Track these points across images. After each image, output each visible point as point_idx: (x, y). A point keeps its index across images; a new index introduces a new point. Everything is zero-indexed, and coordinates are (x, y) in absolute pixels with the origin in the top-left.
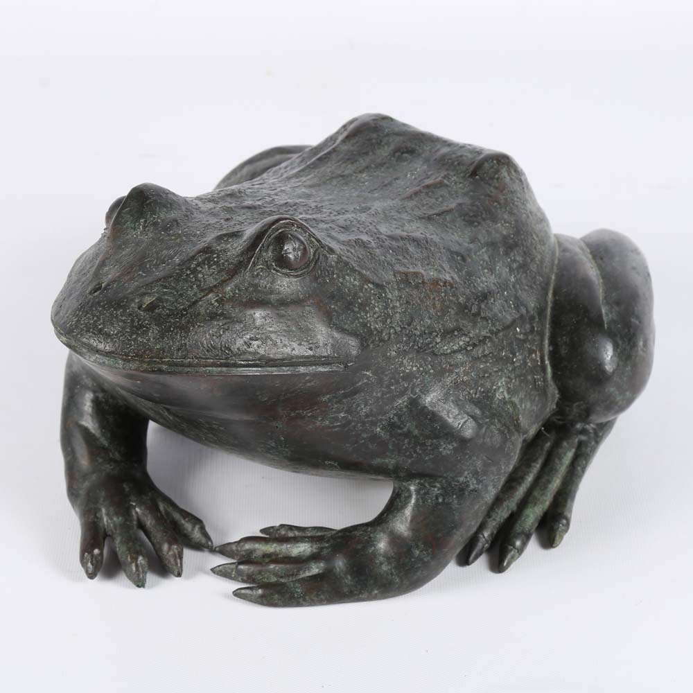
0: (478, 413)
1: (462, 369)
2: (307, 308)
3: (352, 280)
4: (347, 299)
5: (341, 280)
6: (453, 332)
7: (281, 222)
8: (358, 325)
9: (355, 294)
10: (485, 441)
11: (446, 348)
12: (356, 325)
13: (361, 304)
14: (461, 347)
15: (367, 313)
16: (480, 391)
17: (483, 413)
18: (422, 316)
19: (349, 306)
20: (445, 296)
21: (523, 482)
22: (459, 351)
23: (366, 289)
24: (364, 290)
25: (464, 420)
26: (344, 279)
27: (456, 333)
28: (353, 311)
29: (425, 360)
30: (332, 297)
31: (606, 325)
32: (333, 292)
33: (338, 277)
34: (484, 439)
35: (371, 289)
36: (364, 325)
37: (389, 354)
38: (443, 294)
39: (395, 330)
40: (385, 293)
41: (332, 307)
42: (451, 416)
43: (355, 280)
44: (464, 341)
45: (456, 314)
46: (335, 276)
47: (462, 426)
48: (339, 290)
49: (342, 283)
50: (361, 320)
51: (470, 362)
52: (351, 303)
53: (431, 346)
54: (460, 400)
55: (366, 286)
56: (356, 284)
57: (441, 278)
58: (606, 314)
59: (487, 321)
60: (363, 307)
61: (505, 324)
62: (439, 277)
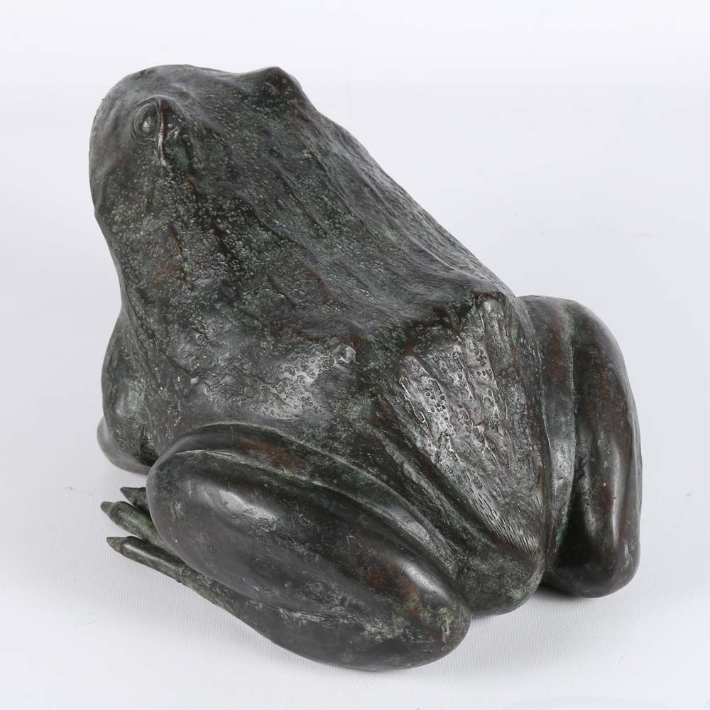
2: (115, 154)
3: (146, 184)
4: (128, 182)
5: (143, 174)
8: (112, 199)
9: (134, 189)
12: (112, 197)
13: (127, 196)
15: (124, 203)
18: (146, 263)
19: (123, 186)
20: (170, 283)
23: (142, 198)
24: (140, 196)
26: (145, 176)
28: (121, 191)
30: (127, 170)
31: (179, 454)
32: (131, 169)
33: (144, 171)
35: (143, 202)
36: (113, 204)
38: (170, 280)
40: (145, 216)
41: (120, 173)
43: (147, 186)
45: (160, 299)
46: (144, 167)
48: (133, 174)
49: (140, 175)
50: (116, 200)
52: (126, 187)
55: (144, 197)
56: (143, 188)
57: (183, 274)
58: (192, 455)
59: (167, 336)
60: (127, 198)
61: (175, 359)
62: (183, 272)
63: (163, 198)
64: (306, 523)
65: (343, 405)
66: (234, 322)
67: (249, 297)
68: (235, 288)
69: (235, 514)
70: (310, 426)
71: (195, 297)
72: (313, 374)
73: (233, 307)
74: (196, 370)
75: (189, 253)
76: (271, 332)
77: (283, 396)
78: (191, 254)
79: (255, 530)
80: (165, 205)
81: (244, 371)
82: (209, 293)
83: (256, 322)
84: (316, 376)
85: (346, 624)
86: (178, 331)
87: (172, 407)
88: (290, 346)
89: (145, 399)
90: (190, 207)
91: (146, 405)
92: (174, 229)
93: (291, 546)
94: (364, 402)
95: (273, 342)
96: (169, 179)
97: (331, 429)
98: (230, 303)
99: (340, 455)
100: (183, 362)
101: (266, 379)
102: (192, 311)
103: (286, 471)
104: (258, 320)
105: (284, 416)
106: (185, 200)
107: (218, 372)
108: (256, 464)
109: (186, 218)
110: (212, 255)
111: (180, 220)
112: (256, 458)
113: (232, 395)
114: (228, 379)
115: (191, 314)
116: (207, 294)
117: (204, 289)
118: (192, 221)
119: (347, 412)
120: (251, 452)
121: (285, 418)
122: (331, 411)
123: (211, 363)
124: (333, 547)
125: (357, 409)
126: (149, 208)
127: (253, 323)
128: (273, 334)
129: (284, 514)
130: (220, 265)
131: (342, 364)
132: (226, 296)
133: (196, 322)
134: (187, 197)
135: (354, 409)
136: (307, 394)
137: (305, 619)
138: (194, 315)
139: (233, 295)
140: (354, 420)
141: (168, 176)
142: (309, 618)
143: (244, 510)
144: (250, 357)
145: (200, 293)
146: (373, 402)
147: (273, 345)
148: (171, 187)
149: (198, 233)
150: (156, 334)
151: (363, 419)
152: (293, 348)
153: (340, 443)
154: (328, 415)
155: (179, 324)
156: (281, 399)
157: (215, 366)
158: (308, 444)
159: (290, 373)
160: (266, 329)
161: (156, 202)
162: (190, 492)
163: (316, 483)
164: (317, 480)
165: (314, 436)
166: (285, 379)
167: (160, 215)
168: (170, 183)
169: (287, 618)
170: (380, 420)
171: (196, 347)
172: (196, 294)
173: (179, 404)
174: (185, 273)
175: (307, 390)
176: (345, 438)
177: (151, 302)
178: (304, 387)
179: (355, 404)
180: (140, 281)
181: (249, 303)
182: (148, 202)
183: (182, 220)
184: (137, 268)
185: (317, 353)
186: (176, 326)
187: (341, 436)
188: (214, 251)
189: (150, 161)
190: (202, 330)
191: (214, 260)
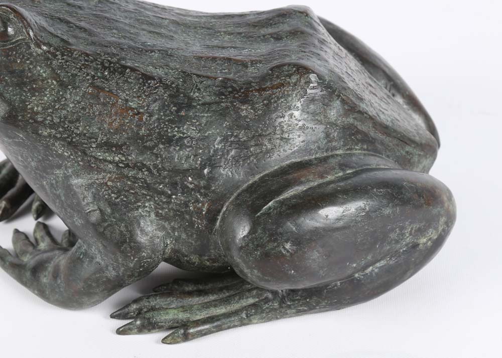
0: (109, 211)
1: (109, 175)
3: (41, 71)
4: (23, 79)
6: (112, 147)
7: (3, 7)
8: (18, 99)
9: (34, 80)
10: (105, 232)
11: (100, 154)
12: (16, 98)
14: (114, 161)
15: (33, 96)
16: (122, 199)
17: (113, 213)
18: (91, 123)
19: (21, 84)
20: (127, 123)
21: (204, 296)
22: (110, 162)
23: (48, 82)
24: (45, 82)
25: (93, 209)
26: (35, 67)
27: (114, 149)
29: (76, 153)
31: (259, 214)
32: (15, 70)
33: (31, 64)
34: (105, 230)
35: (52, 84)
36: (23, 102)
37: (40, 132)
38: (127, 121)
39: (53, 119)
41: (6, 78)
42: (85, 201)
43: (44, 72)
44: (120, 158)
45: (128, 138)
46: (28, 62)
47: (90, 212)
48: (23, 71)
50: (23, 98)
51: (117, 174)
52: (25, 84)
53: (85, 146)
54: (99, 195)
56: (42, 75)
57: (135, 110)
58: (270, 208)
59: (157, 157)
60: (33, 91)
61: (177, 168)
62: (134, 109)
63: (68, 72)
64: (381, 192)
65: (324, 116)
66: (206, 115)
67: (197, 94)
68: (182, 95)
69: (337, 219)
70: (314, 142)
71: (158, 119)
72: (298, 107)
73: (195, 107)
74: (200, 164)
75: (125, 94)
76: (241, 103)
77: (286, 136)
78: (127, 95)
79: (356, 220)
80: (74, 76)
81: (241, 140)
82: (167, 110)
83: (222, 104)
84: (300, 107)
85: (406, 250)
86: (165, 148)
87: (193, 203)
88: (265, 102)
89: (157, 216)
90: (95, 65)
91: (160, 220)
92: (98, 86)
93: (381, 213)
94: (335, 105)
95: (250, 107)
96: (59, 57)
97: (327, 135)
98: (189, 106)
99: (338, 149)
100: (186, 166)
101: (264, 133)
102: (165, 129)
103: (329, 177)
104: (223, 102)
105: (294, 148)
106: (87, 63)
107: (220, 153)
108: (312, 184)
109: (99, 74)
110: (145, 85)
111: (96, 78)
112: (309, 181)
113: (244, 160)
114: (233, 153)
115: (167, 131)
116: (166, 112)
117: (159, 110)
118: (106, 73)
119: (329, 118)
120: (303, 179)
121: (296, 148)
122: (321, 123)
123: (210, 152)
124: (403, 196)
125: (334, 112)
126: (63, 85)
127: (221, 106)
128: (243, 102)
129: (367, 196)
130: (156, 88)
131: (314, 88)
132: (182, 104)
133: (175, 133)
134: (86, 61)
135: (332, 114)
136: (300, 124)
137: (376, 268)
138: (169, 131)
139: (186, 100)
140: (335, 120)
141: (57, 55)
142: (379, 266)
143: (342, 211)
144: (240, 127)
145: (159, 115)
146: (340, 101)
147: (251, 109)
148: (67, 61)
149: (119, 78)
150: (145, 163)
151: (340, 116)
152: (270, 102)
153: (336, 141)
154: (321, 128)
155: (163, 144)
156: (285, 138)
157: (214, 151)
158: (318, 156)
159: (281, 117)
160: (235, 104)
161: (64, 78)
162: (294, 229)
163: (348, 172)
164: (348, 170)
165: (319, 148)
166: (280, 123)
167: (77, 84)
168: (63, 59)
169: (362, 277)
170: (349, 110)
171: (188, 150)
172: (157, 116)
173: (199, 196)
174: (136, 109)
175: (300, 121)
176: (337, 136)
177: (122, 145)
178: (296, 119)
179: (331, 110)
180: (97, 139)
181: (202, 97)
182: (57, 82)
183: (99, 77)
184: (85, 132)
185: (290, 93)
186: (161, 146)
187: (334, 136)
188: (143, 82)
189: (31, 54)
190: (185, 135)
191: (148, 87)
